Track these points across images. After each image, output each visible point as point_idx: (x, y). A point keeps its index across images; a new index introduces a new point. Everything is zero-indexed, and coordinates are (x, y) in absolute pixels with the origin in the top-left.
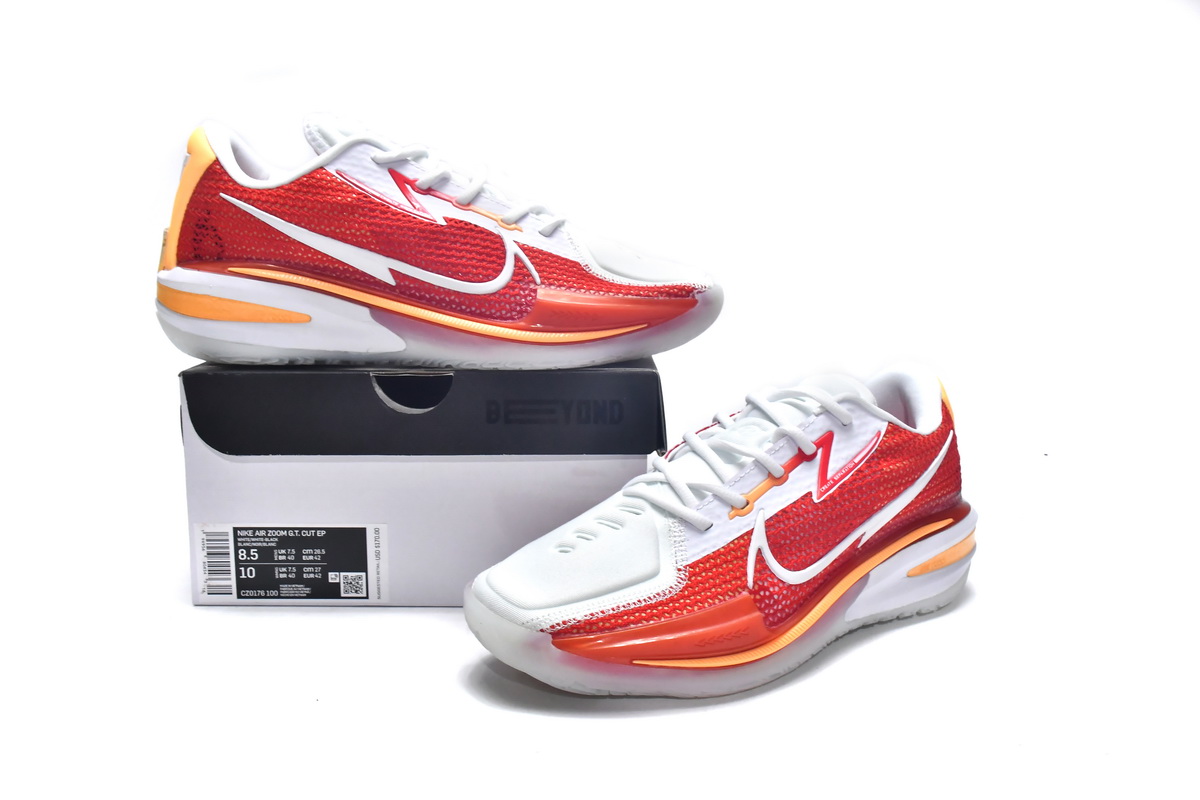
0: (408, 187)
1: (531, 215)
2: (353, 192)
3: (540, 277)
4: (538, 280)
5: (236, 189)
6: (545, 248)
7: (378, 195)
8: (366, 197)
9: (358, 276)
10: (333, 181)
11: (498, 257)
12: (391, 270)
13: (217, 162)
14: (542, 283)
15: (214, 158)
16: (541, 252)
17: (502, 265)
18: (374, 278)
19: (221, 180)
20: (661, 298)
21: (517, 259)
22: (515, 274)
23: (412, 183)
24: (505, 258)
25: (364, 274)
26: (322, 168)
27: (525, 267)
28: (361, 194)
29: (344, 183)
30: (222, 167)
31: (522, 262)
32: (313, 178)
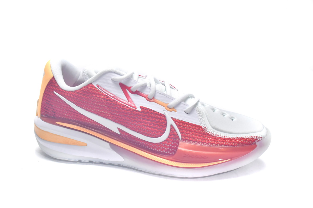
0: (128, 91)
1: (182, 103)
2: (102, 95)
3: (181, 135)
4: (180, 138)
5: (59, 90)
6: (185, 120)
7: (113, 96)
8: (108, 97)
9: (105, 129)
10: (95, 90)
11: (163, 126)
12: (118, 129)
13: (53, 78)
14: (182, 139)
15: (52, 76)
16: (184, 122)
17: (165, 130)
18: (112, 131)
19: (54, 86)
20: (238, 146)
21: (172, 126)
22: (170, 135)
23: (129, 89)
24: (166, 126)
25: (107, 129)
26: (91, 83)
27: (175, 131)
28: (106, 96)
29: (99, 90)
30: (55, 80)
31: (174, 128)
32: (87, 88)
